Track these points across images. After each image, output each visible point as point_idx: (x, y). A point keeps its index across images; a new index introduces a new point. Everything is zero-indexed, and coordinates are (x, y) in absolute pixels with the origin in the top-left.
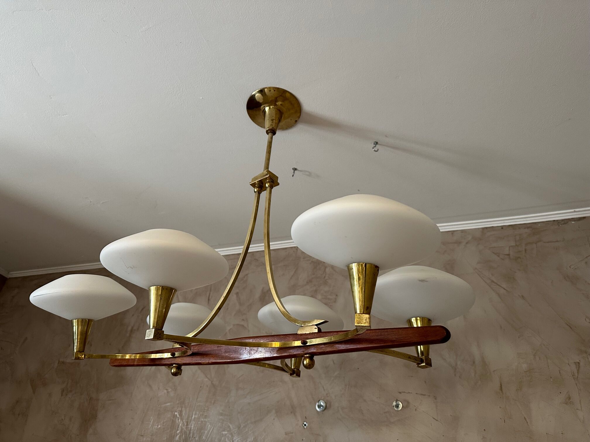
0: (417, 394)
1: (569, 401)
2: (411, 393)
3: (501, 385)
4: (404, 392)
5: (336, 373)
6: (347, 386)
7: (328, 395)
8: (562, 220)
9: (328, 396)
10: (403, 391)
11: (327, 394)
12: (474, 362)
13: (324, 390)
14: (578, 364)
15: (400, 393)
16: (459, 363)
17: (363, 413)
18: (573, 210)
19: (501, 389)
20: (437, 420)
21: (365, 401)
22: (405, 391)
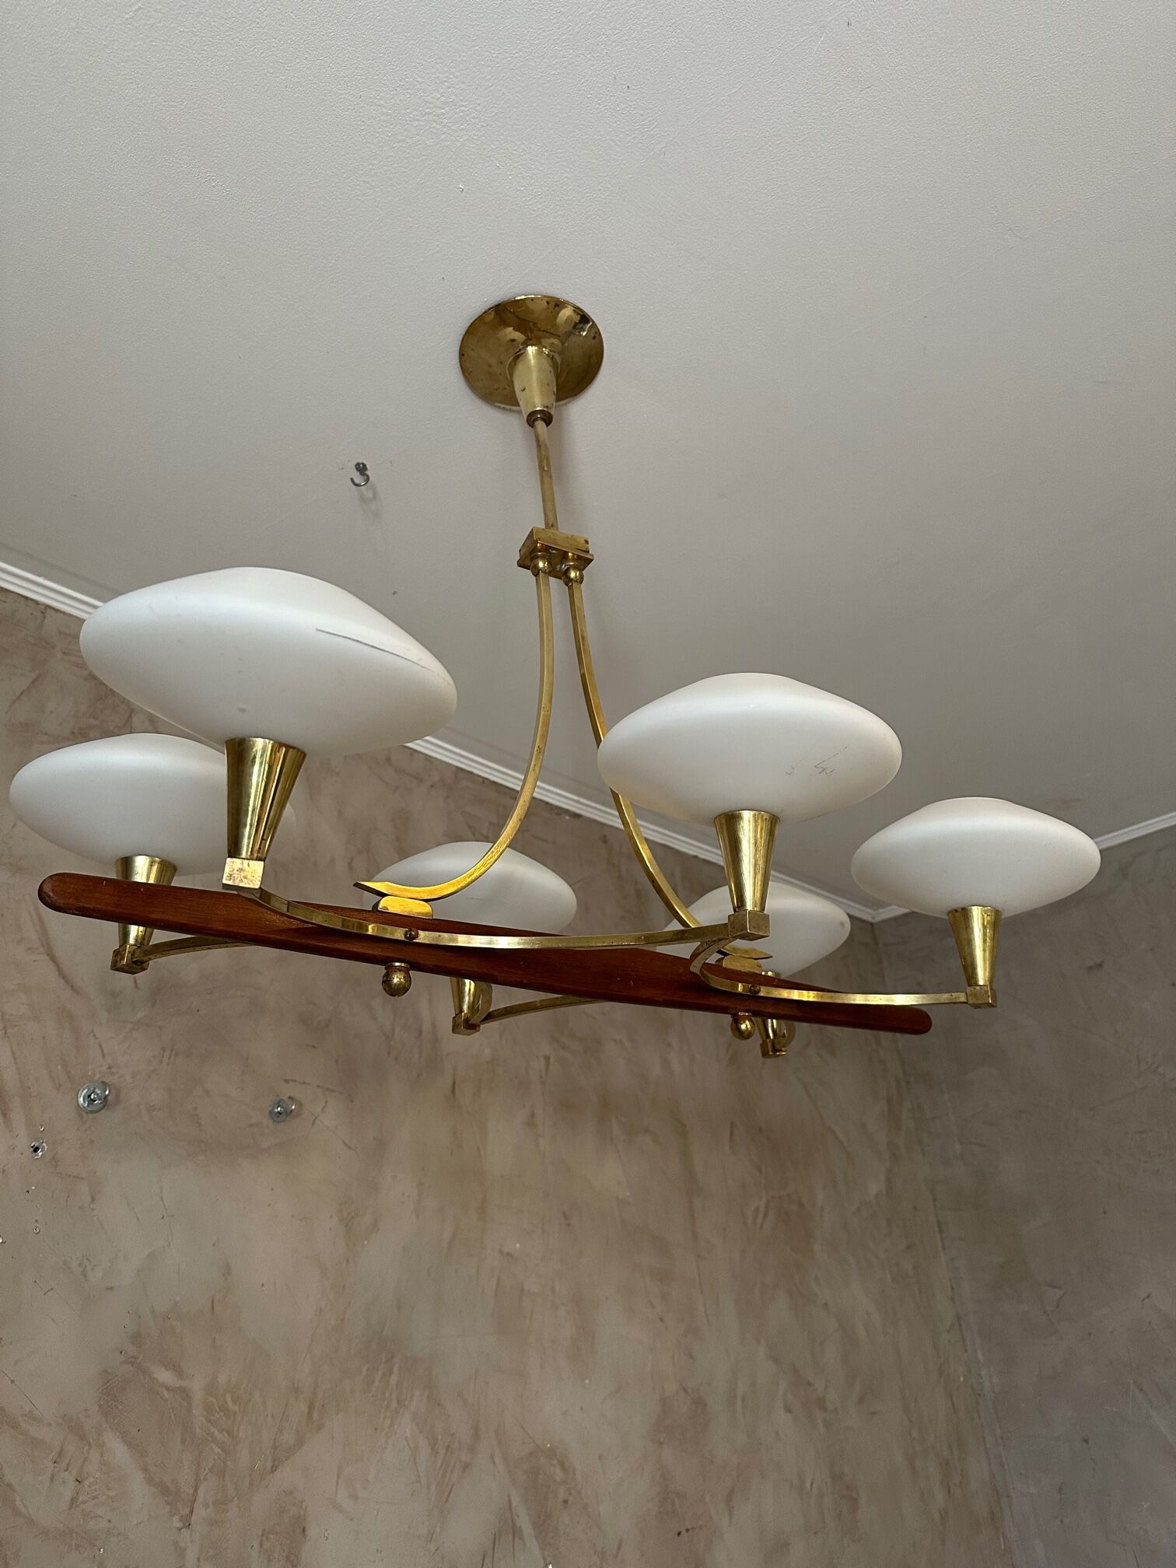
0: (318, 1086)
1: (531, 1122)
2: (309, 1084)
3: (454, 1083)
4: (295, 1081)
5: (140, 1015)
6: (167, 1053)
7: (113, 1070)
8: (557, 808)
9: (113, 1073)
10: (294, 1078)
11: (109, 1068)
12: (420, 1033)
13: (103, 1055)
14: (547, 1058)
15: (287, 1081)
16: (397, 1030)
17: (200, 1125)
18: (576, 798)
19: (453, 1092)
20: (350, 1148)
21: (207, 1092)
22: (298, 1079)
